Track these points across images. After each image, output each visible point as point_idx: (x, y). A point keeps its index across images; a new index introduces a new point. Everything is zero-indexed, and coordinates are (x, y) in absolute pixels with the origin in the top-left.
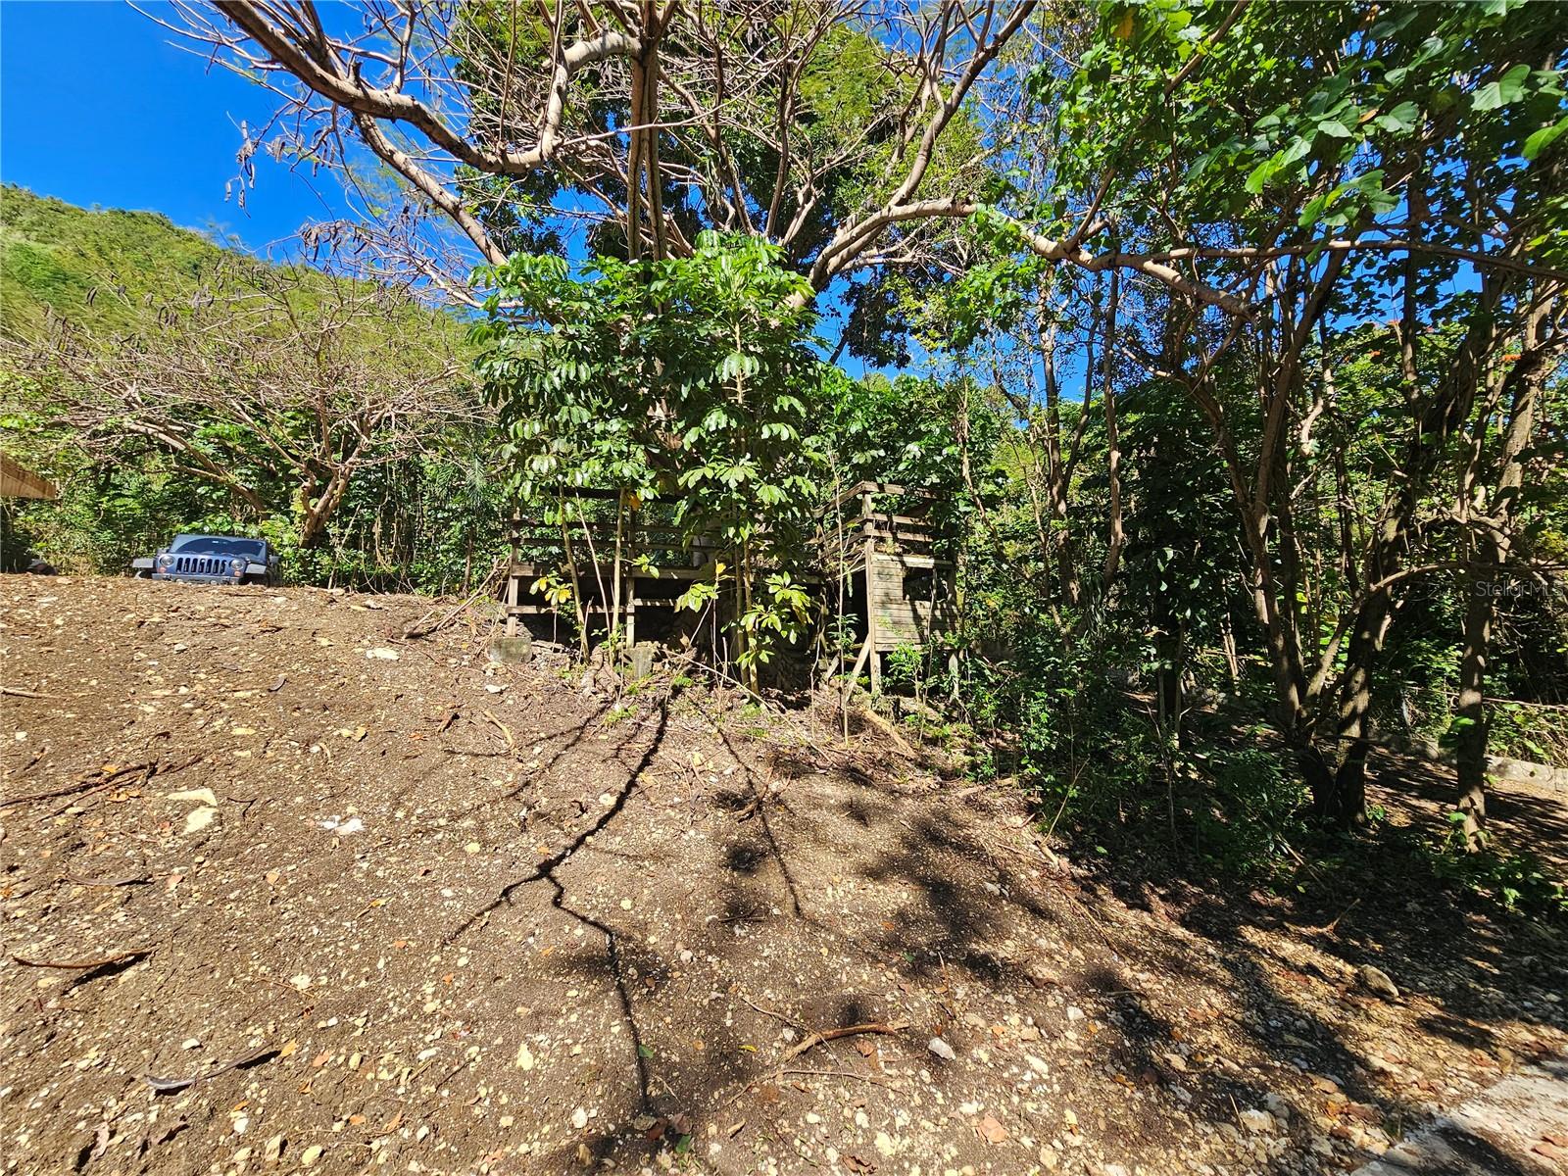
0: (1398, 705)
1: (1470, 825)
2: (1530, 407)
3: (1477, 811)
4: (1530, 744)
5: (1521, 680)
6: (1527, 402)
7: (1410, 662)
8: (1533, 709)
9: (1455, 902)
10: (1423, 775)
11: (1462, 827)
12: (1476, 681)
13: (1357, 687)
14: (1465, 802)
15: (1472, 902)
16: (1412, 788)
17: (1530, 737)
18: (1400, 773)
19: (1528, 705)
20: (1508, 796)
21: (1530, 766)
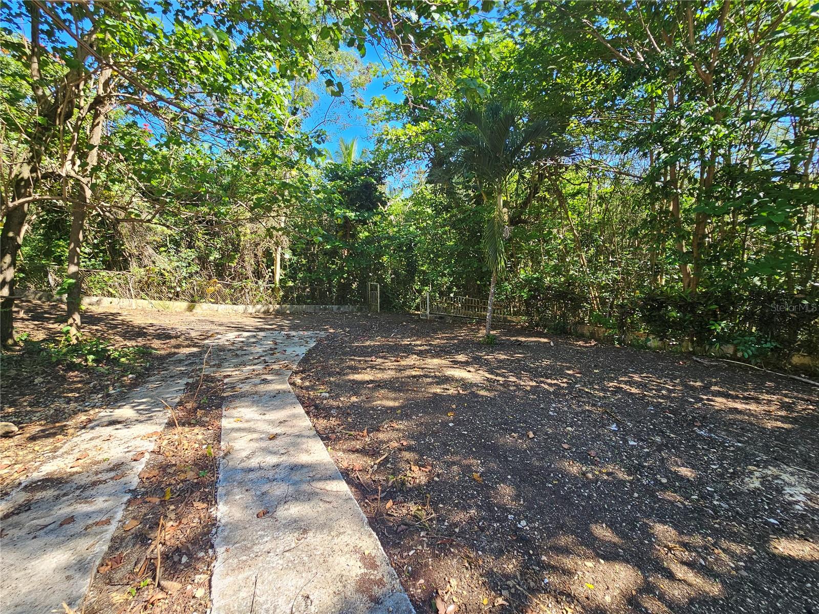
0: (46, 276)
1: (73, 331)
2: (100, 125)
3: (77, 324)
4: (111, 290)
5: (108, 261)
6: (99, 122)
7: (53, 252)
8: (112, 273)
9: (63, 370)
10: (59, 311)
11: (69, 333)
12: (76, 261)
13: (5, 266)
14: (70, 321)
15: (72, 367)
16: (50, 319)
17: (110, 286)
18: (46, 312)
19: (109, 272)
20: (100, 314)
21: (110, 299)
